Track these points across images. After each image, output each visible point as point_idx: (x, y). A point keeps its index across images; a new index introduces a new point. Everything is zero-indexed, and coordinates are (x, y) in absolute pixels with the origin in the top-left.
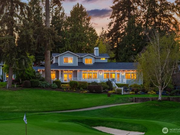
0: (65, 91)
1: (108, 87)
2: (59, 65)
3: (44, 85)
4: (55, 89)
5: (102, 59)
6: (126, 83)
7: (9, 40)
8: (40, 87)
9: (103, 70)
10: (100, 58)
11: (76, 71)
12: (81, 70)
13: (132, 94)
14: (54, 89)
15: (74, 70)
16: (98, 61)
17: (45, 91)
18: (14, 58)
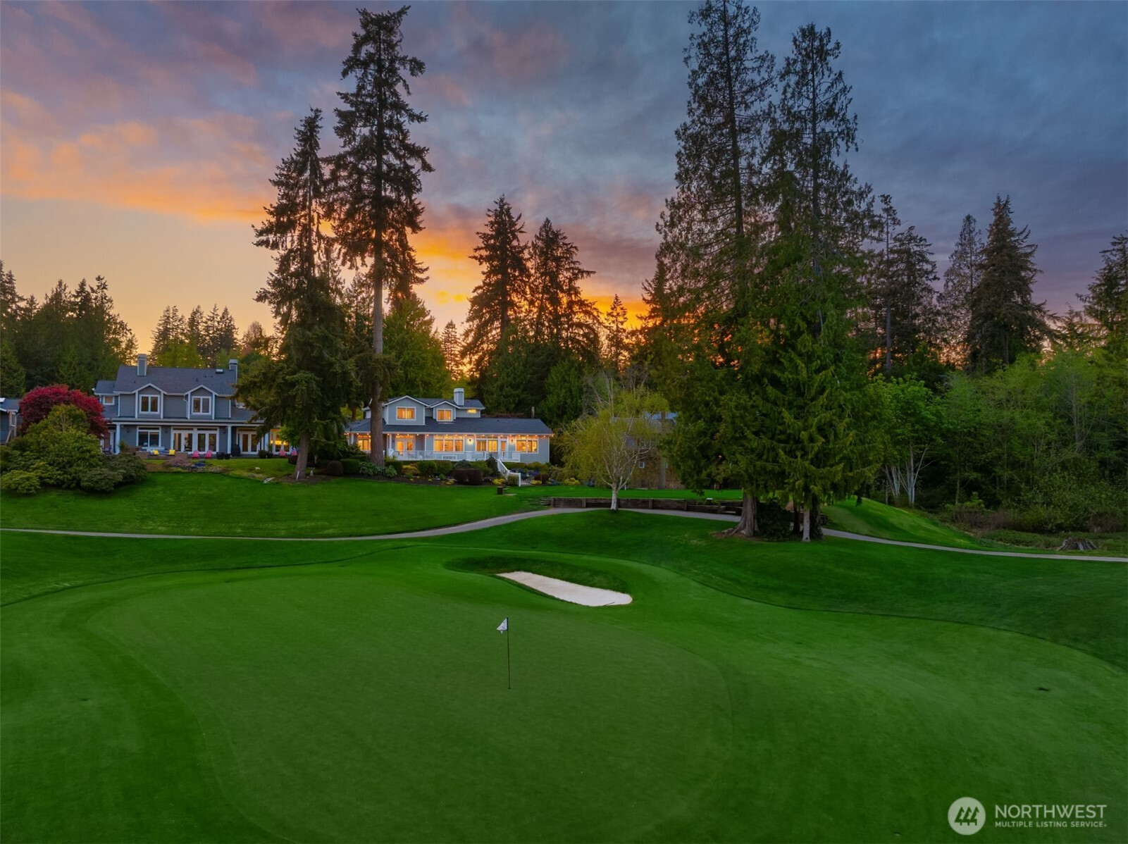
0: (412, 482)
1: (491, 470)
2: (387, 423)
3: (371, 470)
4: (393, 477)
5: (470, 411)
6: (519, 461)
7: (306, 382)
8: (362, 475)
9: (475, 434)
10: (466, 410)
11: (422, 436)
12: (432, 435)
13: (537, 485)
14: (390, 478)
15: (418, 434)
16: (462, 415)
17: (375, 485)
18: (316, 420)
